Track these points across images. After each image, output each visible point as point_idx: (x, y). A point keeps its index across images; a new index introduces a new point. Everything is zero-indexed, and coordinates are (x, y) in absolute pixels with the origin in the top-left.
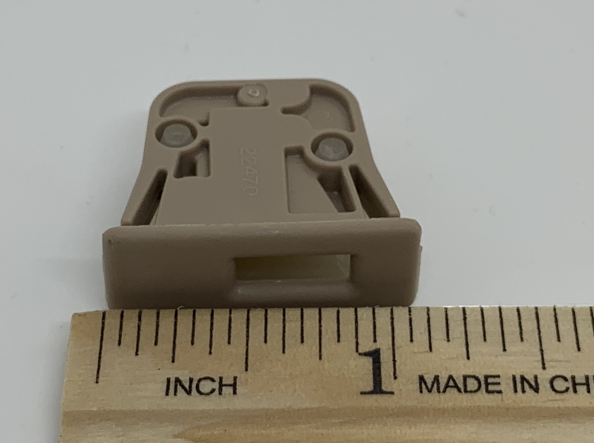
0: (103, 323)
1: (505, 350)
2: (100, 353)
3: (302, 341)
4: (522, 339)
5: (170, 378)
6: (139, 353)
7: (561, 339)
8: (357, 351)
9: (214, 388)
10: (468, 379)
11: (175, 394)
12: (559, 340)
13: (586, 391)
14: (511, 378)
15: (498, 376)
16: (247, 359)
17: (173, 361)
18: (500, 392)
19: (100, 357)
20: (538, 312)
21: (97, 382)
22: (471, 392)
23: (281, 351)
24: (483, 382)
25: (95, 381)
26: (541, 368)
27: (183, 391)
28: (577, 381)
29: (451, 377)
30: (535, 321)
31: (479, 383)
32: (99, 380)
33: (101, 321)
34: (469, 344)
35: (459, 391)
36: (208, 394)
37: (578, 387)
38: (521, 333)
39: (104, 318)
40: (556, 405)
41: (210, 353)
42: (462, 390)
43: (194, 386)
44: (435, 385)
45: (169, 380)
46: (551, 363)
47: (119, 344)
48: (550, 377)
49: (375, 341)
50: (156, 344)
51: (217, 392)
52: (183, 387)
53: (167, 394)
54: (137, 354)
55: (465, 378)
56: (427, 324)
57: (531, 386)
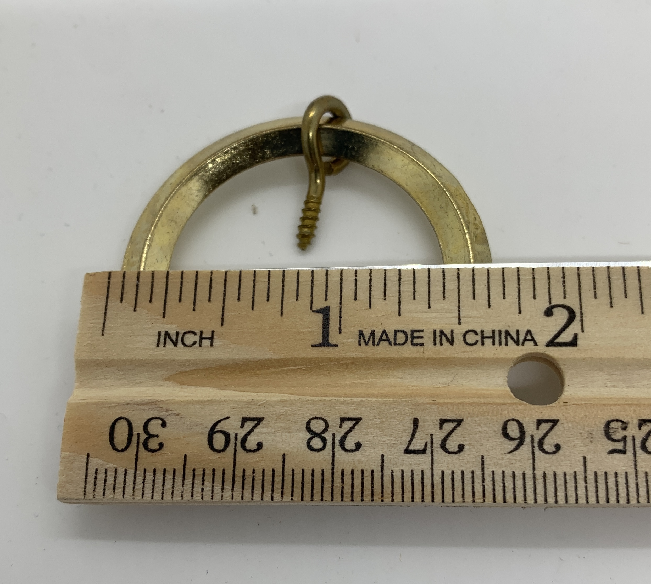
0: (109, 282)
1: (429, 307)
2: (106, 310)
3: (268, 300)
4: (444, 297)
5: (161, 332)
6: (137, 309)
7: (476, 298)
8: (311, 308)
9: (195, 340)
10: (398, 333)
11: (164, 346)
12: (474, 299)
13: (491, 344)
14: (433, 332)
15: (422, 331)
16: (223, 315)
17: (164, 317)
18: (422, 345)
19: (105, 313)
20: (460, 273)
21: (103, 335)
22: (399, 344)
23: (251, 309)
24: (409, 336)
25: (101, 334)
26: (457, 324)
27: (171, 343)
28: (485, 335)
29: (384, 332)
30: (456, 282)
31: (407, 337)
32: (104, 333)
33: (107, 280)
34: (401, 302)
35: (390, 343)
36: (191, 346)
37: (485, 340)
38: (444, 292)
39: (109, 278)
40: (466, 355)
41: (194, 310)
42: (392, 343)
43: (180, 339)
44: (372, 338)
45: (159, 333)
46: (465, 319)
47: (121, 301)
48: (464, 331)
49: (326, 300)
50: (151, 301)
51: (197, 345)
52: (171, 340)
53: (158, 346)
54: (135, 311)
55: (396, 332)
56: (369, 285)
57: (447, 339)
